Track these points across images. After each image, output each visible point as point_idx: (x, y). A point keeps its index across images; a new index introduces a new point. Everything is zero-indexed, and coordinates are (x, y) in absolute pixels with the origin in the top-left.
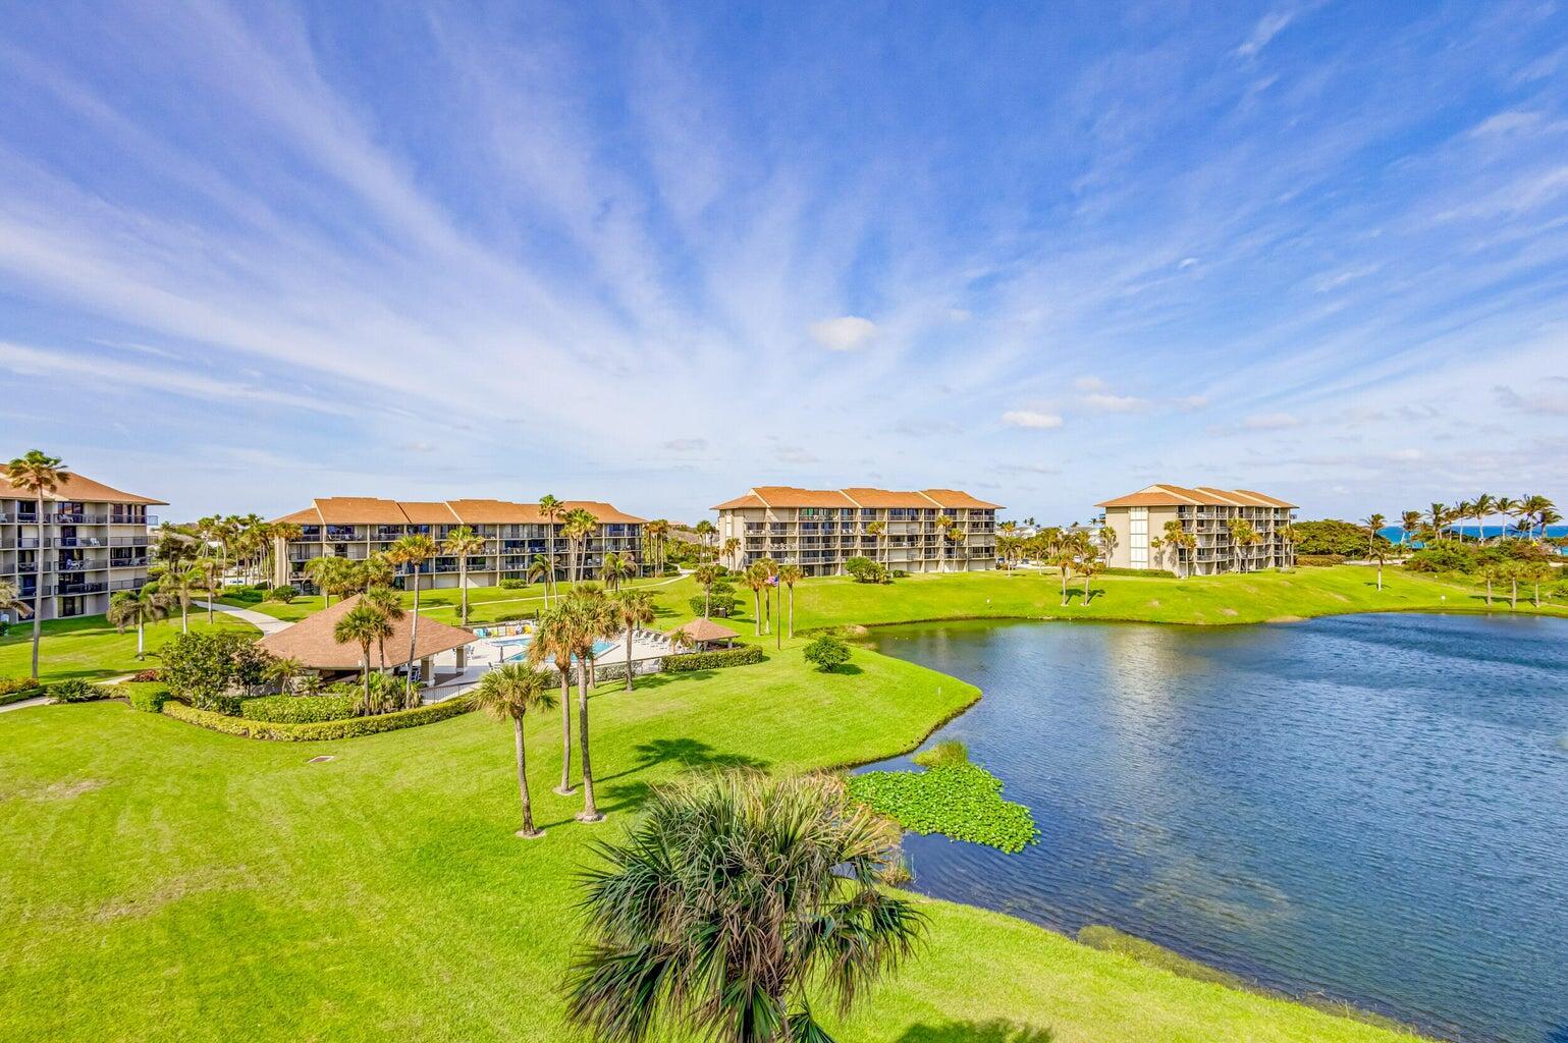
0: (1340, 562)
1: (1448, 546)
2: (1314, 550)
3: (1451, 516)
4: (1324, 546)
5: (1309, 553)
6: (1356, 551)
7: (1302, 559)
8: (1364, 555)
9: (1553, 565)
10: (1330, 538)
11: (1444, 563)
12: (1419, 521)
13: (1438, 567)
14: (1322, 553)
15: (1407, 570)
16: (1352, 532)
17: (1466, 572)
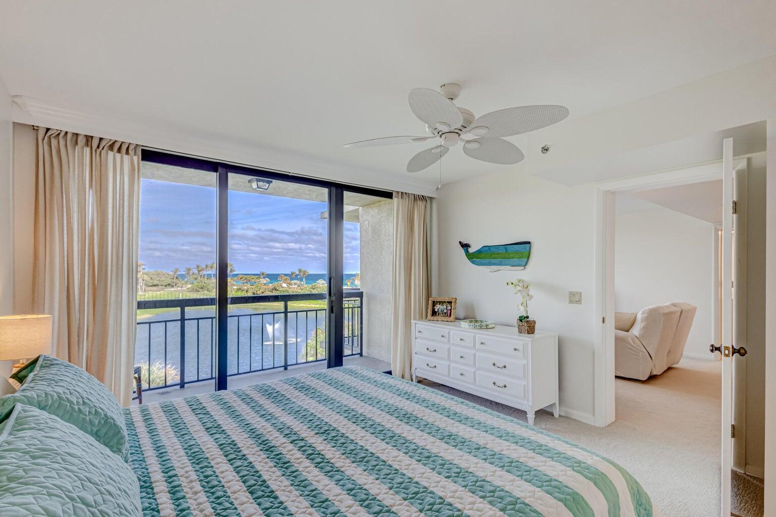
0: (163, 289)
1: (203, 282)
2: (151, 285)
3: (202, 270)
4: (156, 282)
5: (149, 286)
6: (169, 285)
7: (147, 288)
8: (173, 286)
9: (236, 287)
10: (158, 279)
11: (202, 288)
12: (191, 272)
13: (199, 290)
14: (155, 286)
15: (190, 291)
16: (167, 276)
17: (209, 291)
